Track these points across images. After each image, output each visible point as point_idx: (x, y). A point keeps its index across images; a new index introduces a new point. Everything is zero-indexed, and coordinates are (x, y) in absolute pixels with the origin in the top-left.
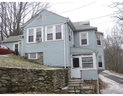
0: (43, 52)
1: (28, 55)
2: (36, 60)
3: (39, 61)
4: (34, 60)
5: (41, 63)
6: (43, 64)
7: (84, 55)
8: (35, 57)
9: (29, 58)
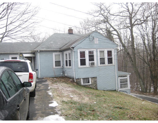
0: (96, 77)
1: (81, 81)
2: (89, 85)
3: (92, 86)
4: (87, 85)
5: (94, 88)
6: (97, 89)
7: (121, 76)
8: (89, 82)
9: (82, 84)
